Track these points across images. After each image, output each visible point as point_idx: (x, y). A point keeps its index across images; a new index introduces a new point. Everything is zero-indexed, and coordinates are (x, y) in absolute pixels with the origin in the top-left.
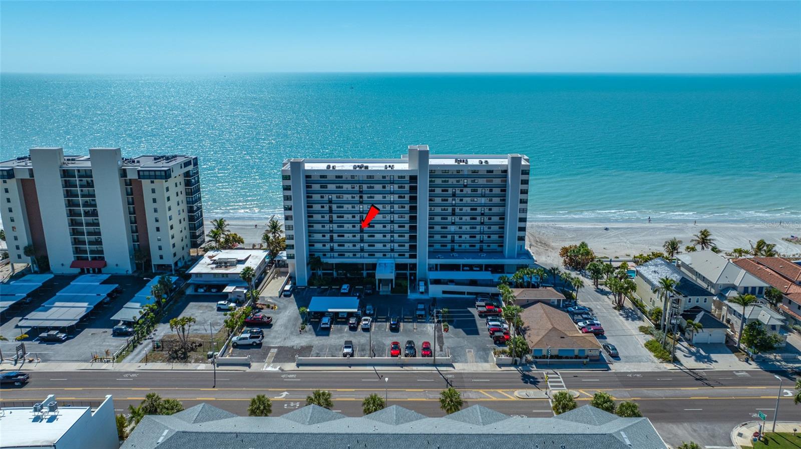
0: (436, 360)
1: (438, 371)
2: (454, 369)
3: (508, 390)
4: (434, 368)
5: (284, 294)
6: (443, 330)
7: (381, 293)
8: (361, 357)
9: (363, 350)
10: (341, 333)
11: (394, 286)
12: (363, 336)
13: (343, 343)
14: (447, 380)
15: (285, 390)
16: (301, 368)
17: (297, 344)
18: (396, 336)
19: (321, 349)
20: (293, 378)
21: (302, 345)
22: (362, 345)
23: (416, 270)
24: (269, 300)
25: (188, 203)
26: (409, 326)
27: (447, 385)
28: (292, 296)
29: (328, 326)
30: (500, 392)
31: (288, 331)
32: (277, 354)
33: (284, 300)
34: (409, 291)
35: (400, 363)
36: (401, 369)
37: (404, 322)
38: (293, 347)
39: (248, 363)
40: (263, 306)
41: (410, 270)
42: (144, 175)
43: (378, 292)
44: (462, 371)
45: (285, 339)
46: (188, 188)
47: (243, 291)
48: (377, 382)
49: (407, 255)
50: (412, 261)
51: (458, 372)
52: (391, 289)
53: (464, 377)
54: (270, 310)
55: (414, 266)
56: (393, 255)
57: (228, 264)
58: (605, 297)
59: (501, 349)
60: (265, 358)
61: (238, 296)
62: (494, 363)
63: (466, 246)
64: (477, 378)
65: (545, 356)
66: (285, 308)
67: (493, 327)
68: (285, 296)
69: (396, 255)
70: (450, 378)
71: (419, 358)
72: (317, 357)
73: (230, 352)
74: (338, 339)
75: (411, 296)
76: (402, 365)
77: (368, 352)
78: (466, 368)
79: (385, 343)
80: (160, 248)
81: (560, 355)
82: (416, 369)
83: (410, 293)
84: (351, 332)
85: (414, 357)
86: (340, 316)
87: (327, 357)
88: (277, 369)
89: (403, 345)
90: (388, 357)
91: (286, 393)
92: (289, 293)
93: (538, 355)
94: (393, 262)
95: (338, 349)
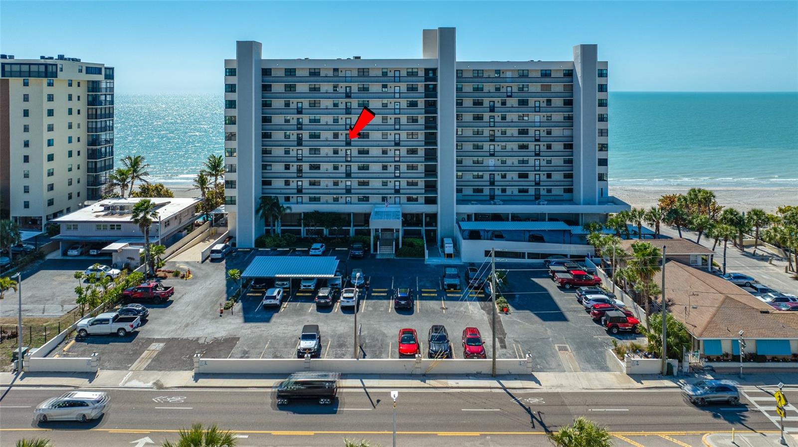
0: (497, 366)
1: (505, 389)
2: (537, 386)
3: (683, 433)
4: (494, 383)
5: (211, 257)
6: (498, 311)
7: (378, 257)
8: (336, 358)
9: (341, 345)
10: (300, 315)
11: (400, 246)
12: (342, 321)
13: (300, 333)
14: (529, 411)
15: (148, 431)
16: (202, 382)
17: (209, 334)
18: (407, 320)
19: (255, 344)
20: (178, 404)
21: (217, 336)
22: (340, 336)
23: (436, 226)
24: (181, 267)
25: (89, 130)
26: (433, 304)
27: (532, 422)
28: (224, 262)
29: (277, 302)
30: (667, 438)
31: (199, 313)
32: (161, 353)
33: (209, 267)
34: (426, 252)
35: (418, 372)
36: (422, 384)
37: (422, 298)
38: (198, 339)
39: (93, 370)
40: (167, 274)
41: (426, 226)
42: (11, 72)
43: (374, 256)
44: (559, 390)
45: (187, 325)
46: (92, 108)
47: (139, 250)
48: (368, 413)
49: (421, 199)
50: (429, 209)
51: (550, 391)
52: (396, 251)
53: (566, 401)
54: (179, 280)
55: (433, 218)
56: (397, 200)
57: (126, 211)
58: (767, 264)
59: (626, 343)
60: (132, 361)
61: (128, 258)
62: (621, 371)
63: (513, 191)
64: (596, 405)
65: (727, 355)
66: (206, 276)
67: (595, 303)
68: (213, 260)
69: (404, 198)
70: (535, 405)
71: (458, 360)
72: (241, 357)
73: (65, 349)
74: (293, 325)
75: (430, 260)
76: (424, 376)
77: (352, 349)
78: (564, 382)
79: (386, 332)
80: (26, 190)
81: (759, 354)
82: (454, 385)
83: (429, 256)
84: (319, 313)
85: (447, 357)
86: (302, 288)
87: (263, 357)
88: (150, 384)
89: (423, 336)
90: (392, 357)
91: (148, 440)
92: (219, 256)
93: (714, 354)
94: (399, 209)
95: (290, 343)
